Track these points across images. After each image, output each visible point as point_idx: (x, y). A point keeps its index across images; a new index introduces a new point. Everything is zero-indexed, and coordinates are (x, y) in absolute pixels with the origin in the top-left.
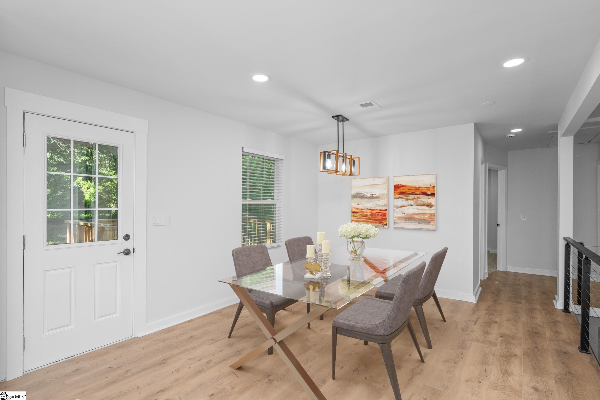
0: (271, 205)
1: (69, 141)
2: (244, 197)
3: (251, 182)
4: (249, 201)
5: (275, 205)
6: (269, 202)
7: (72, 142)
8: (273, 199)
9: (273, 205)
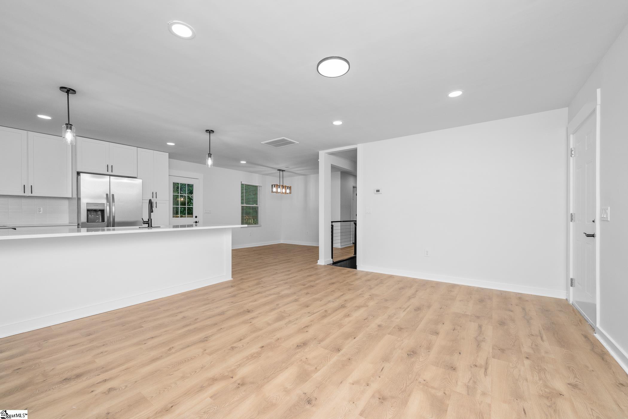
0: (256, 207)
1: (179, 183)
2: (242, 203)
3: (245, 200)
4: (245, 205)
5: (258, 207)
6: (255, 205)
7: (180, 184)
8: (257, 204)
9: (257, 207)
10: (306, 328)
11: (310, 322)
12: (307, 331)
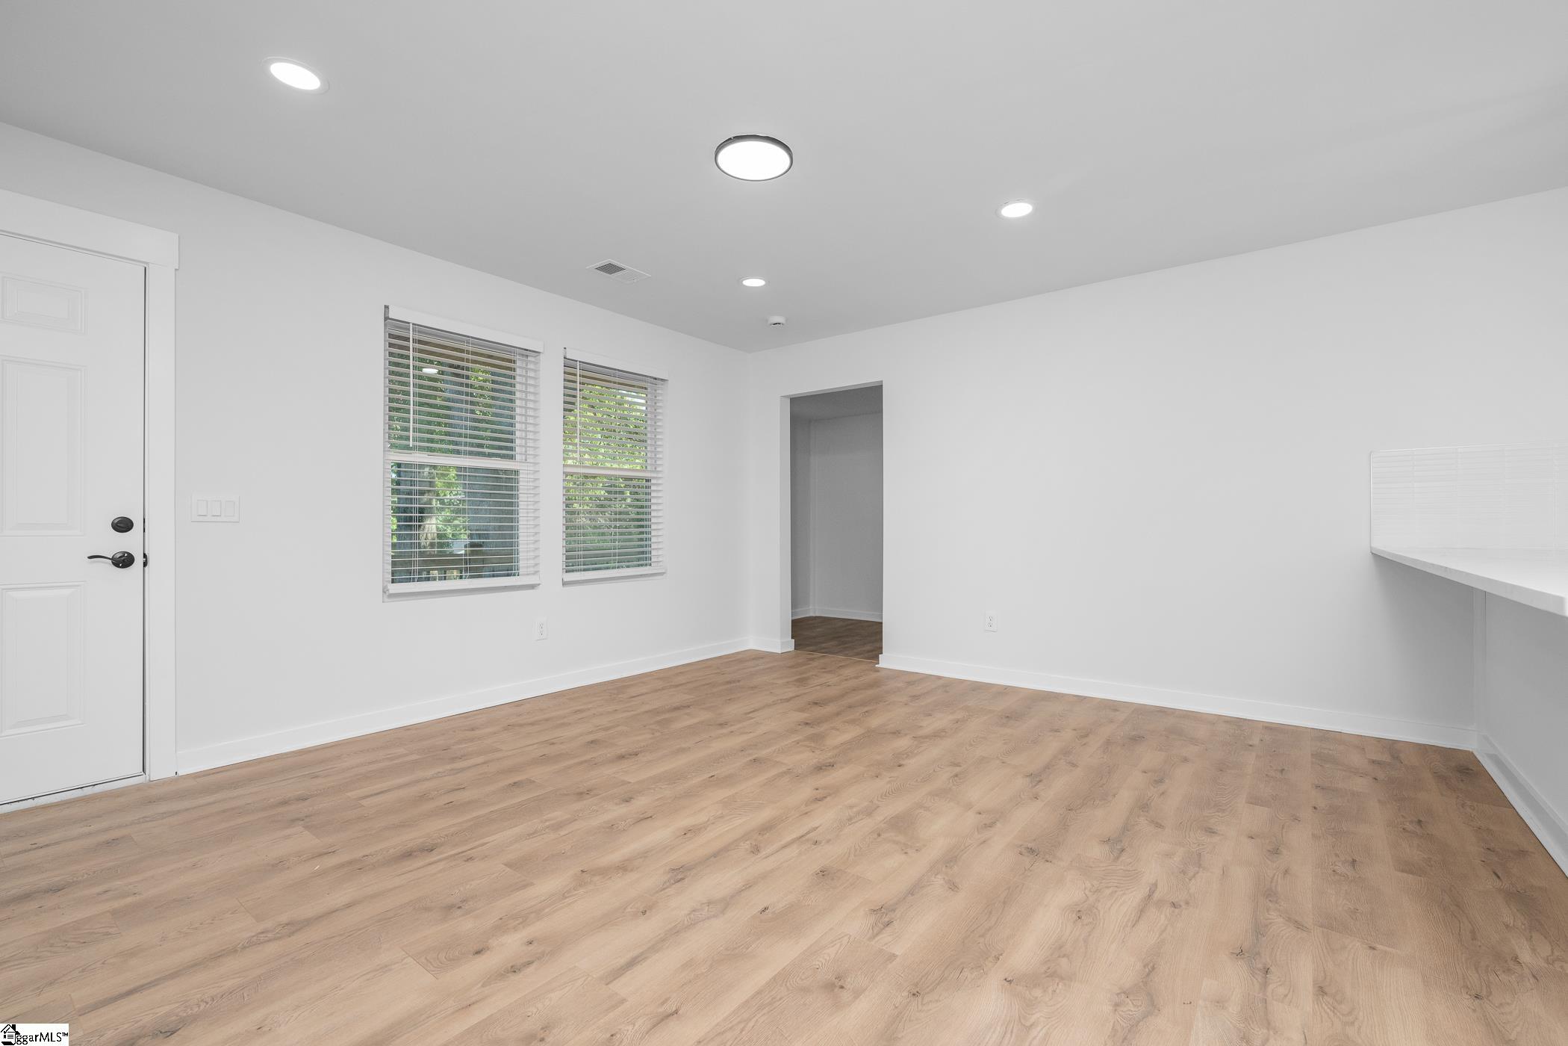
10: (818, 797)
11: (812, 810)
12: (817, 789)
